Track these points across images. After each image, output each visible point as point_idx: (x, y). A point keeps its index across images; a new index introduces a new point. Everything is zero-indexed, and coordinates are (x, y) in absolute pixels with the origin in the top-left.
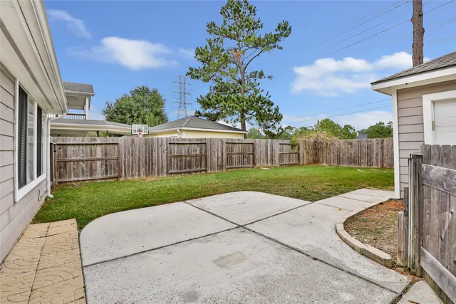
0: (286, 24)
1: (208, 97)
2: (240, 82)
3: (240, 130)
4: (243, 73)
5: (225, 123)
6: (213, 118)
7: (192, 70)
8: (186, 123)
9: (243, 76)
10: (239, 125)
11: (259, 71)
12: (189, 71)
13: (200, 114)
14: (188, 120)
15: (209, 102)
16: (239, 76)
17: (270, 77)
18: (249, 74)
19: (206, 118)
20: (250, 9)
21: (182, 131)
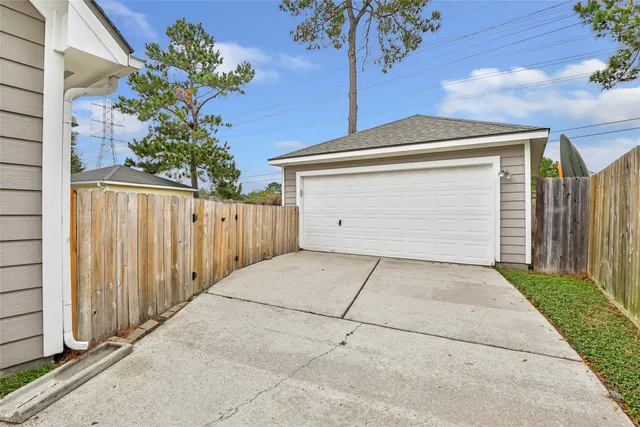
0: (249, 66)
1: (145, 141)
2: (192, 126)
3: (189, 187)
4: (195, 115)
5: (167, 178)
6: (151, 170)
7: (123, 100)
8: (109, 175)
9: (196, 120)
10: (188, 182)
11: (216, 116)
12: (118, 102)
13: (133, 164)
14: (115, 170)
15: (145, 149)
16: (190, 118)
17: (228, 125)
18: (203, 118)
19: (141, 169)
20: (206, 38)
21: (104, 185)
